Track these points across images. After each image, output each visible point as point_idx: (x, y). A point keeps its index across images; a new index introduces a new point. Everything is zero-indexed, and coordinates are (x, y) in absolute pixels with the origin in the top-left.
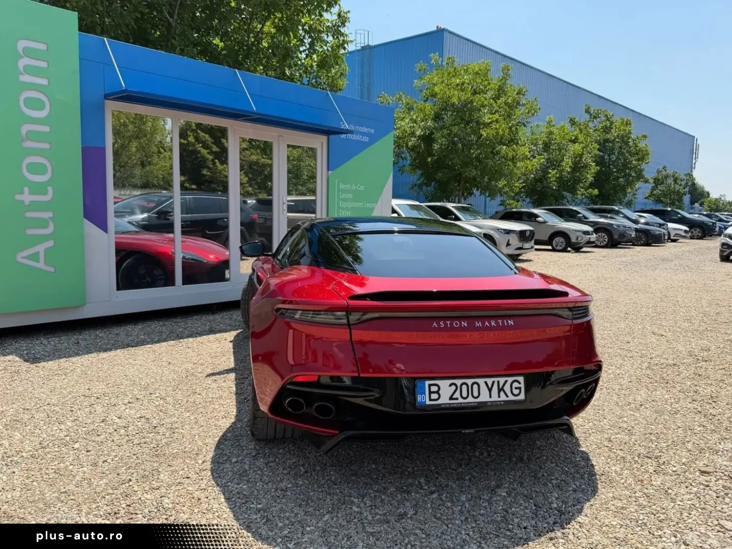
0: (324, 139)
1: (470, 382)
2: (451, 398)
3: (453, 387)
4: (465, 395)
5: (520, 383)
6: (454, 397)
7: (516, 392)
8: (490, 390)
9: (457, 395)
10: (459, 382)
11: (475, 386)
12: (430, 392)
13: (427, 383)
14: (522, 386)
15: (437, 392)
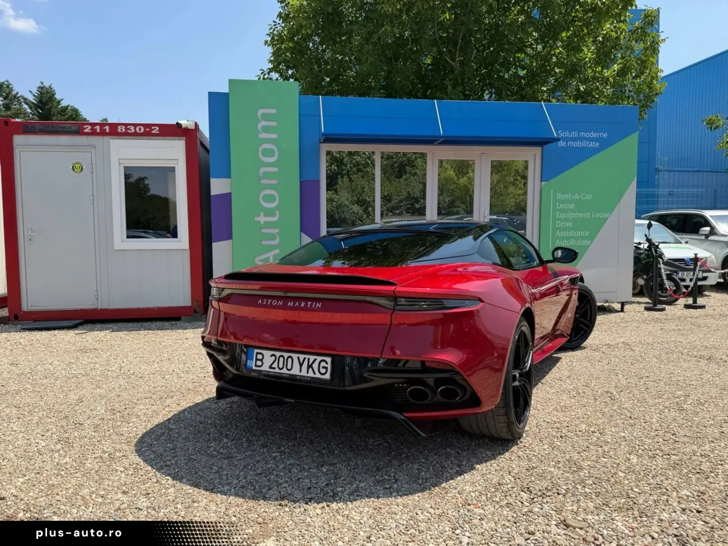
0: (537, 150)
1: (286, 355)
2: (271, 367)
3: (273, 358)
4: (281, 366)
5: (327, 363)
6: (273, 366)
7: (323, 371)
8: (301, 365)
9: (275, 365)
10: (278, 354)
11: (290, 360)
12: (257, 359)
13: (256, 351)
14: (329, 366)
15: (261, 360)
